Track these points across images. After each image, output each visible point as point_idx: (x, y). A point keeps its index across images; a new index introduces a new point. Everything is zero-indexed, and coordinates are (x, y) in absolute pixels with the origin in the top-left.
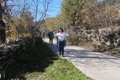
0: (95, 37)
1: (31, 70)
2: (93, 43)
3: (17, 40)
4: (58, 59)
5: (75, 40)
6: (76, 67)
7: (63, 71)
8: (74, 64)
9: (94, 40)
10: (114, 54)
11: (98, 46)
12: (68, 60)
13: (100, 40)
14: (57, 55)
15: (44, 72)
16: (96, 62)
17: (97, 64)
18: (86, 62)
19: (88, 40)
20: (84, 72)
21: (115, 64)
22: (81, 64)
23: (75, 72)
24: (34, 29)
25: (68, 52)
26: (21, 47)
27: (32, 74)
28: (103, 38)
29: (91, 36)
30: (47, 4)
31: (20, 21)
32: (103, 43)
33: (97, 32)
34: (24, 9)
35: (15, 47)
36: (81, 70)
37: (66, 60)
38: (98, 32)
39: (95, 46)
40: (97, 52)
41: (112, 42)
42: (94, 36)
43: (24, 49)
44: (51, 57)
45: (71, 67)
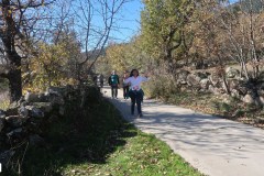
0: (218, 85)
1: (77, 159)
2: (213, 98)
3: (46, 93)
4: (135, 134)
5: (173, 92)
6: (176, 152)
7: (148, 161)
8: (172, 145)
9: (215, 91)
10: (262, 122)
11: (225, 105)
12: (157, 137)
13: (229, 92)
14: (132, 126)
15: (105, 163)
16: (222, 141)
17: (222, 145)
18: (198, 140)
19: (202, 93)
20: (193, 164)
22: (186, 146)
23: (174, 163)
24: (81, 68)
25: (158, 118)
26: (56, 107)
27: (79, 168)
28: (236, 88)
29: (208, 83)
30: (110, 14)
31: (53, 51)
32: (235, 98)
33: (221, 74)
34: (61, 26)
35: (42, 109)
36: (187, 160)
37: (152, 137)
38: (225, 74)
39: (217, 105)
40: (223, 118)
41: (256, 96)
42: (214, 83)
43: (62, 113)
44: (119, 130)
45: (166, 152)
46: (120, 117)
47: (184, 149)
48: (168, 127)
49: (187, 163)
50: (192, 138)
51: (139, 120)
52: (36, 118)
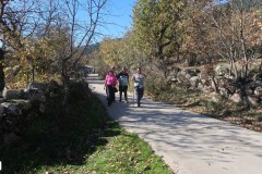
0: (207, 83)
2: (202, 96)
3: (26, 90)
4: (118, 133)
5: (162, 89)
6: (156, 153)
7: (127, 165)
8: (153, 145)
9: (204, 89)
11: (213, 103)
12: (141, 136)
13: (218, 91)
14: (116, 125)
16: (206, 142)
17: (205, 146)
18: (182, 141)
19: (192, 90)
20: (172, 166)
21: (248, 148)
23: (153, 166)
26: (35, 104)
28: (224, 86)
29: (198, 81)
32: (223, 97)
33: (211, 72)
35: (20, 106)
36: (167, 163)
37: (135, 137)
38: (214, 72)
39: (205, 103)
41: (244, 95)
42: (203, 81)
43: (42, 110)
44: (103, 128)
45: (146, 153)
46: (106, 115)
47: (166, 151)
48: (152, 127)
49: (166, 166)
50: (175, 138)
51: (124, 118)
52: (12, 115)
